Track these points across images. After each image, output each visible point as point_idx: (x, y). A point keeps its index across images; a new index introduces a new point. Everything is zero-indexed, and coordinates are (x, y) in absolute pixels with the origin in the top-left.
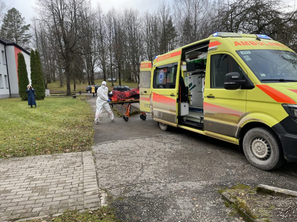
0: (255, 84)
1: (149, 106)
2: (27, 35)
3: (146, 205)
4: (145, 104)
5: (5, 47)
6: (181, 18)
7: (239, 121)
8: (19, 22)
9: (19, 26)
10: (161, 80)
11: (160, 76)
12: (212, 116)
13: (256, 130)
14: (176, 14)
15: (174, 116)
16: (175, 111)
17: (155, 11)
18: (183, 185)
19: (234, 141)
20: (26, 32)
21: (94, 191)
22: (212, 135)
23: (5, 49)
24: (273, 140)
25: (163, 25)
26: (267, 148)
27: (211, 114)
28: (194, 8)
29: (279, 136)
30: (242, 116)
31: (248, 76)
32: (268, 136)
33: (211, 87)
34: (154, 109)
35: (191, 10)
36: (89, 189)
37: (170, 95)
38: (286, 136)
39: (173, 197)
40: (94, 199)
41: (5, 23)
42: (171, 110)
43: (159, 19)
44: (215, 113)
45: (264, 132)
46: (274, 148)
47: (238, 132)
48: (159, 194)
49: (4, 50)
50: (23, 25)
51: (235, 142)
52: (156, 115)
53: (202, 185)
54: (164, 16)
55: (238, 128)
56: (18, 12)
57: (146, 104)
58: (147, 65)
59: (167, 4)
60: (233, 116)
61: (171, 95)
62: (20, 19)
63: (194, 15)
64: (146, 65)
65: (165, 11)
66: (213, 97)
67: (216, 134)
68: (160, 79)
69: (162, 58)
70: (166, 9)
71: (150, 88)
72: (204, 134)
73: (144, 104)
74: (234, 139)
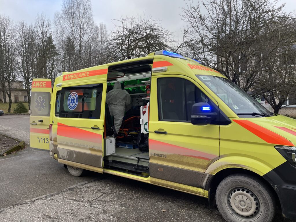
0: (231, 119)
1: (46, 141)
4: (40, 138)
6: (65, 36)
7: (208, 166)
11: (70, 101)
12: (163, 158)
13: (237, 179)
14: (59, 31)
15: (98, 157)
16: (99, 151)
17: (32, 24)
19: (200, 193)
22: (163, 184)
24: (265, 192)
25: (42, 41)
26: (254, 202)
27: (161, 155)
28: (79, 28)
29: (275, 188)
30: (214, 159)
31: (220, 108)
32: (256, 188)
33: (160, 119)
34: (59, 146)
35: (75, 30)
37: (91, 127)
38: (284, 187)
42: (92, 149)
43: (38, 33)
44: (169, 154)
45: (250, 181)
46: (267, 203)
47: (207, 181)
51: (202, 194)
52: (63, 155)
54: (43, 31)
55: (208, 175)
57: (42, 139)
58: (44, 84)
59: (47, 19)
60: (198, 159)
61: (93, 128)
63: (79, 36)
65: (45, 26)
66: (165, 133)
67: (170, 182)
68: (71, 105)
69: (72, 76)
70: (45, 24)
71: (49, 115)
72: (149, 182)
73: (38, 138)
74: (200, 190)
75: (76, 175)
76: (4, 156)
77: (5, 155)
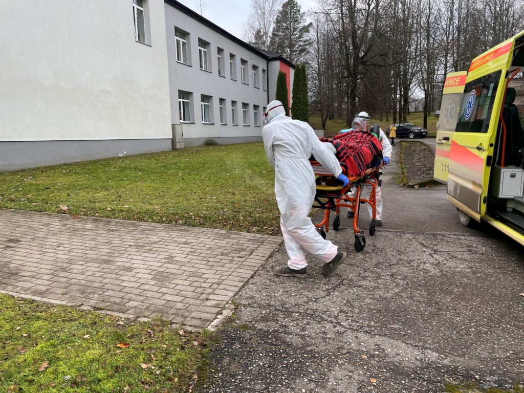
2: (306, 41)
3: (271, 354)
5: (267, 64)
8: (296, 21)
9: (296, 28)
10: (468, 113)
11: (468, 105)
15: (476, 195)
16: (479, 186)
18: (378, 345)
20: (306, 37)
21: (219, 302)
23: (267, 67)
36: (217, 297)
37: (476, 147)
39: (336, 359)
40: (208, 313)
41: (277, 26)
42: (474, 183)
48: (315, 344)
49: (266, 69)
50: (301, 26)
52: (451, 189)
53: (421, 360)
56: (297, 4)
57: (445, 166)
58: (458, 81)
61: (479, 148)
62: (298, 15)
64: (455, 81)
68: (467, 111)
73: (442, 164)
75: (464, 223)
76: (414, 188)
77: (416, 187)
